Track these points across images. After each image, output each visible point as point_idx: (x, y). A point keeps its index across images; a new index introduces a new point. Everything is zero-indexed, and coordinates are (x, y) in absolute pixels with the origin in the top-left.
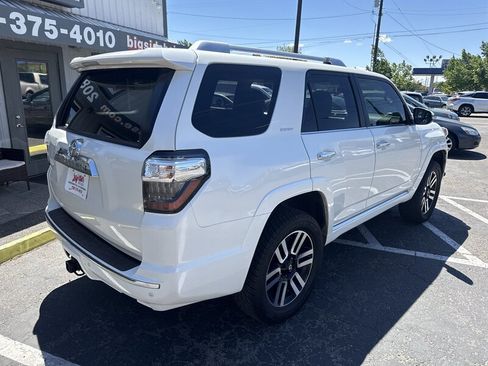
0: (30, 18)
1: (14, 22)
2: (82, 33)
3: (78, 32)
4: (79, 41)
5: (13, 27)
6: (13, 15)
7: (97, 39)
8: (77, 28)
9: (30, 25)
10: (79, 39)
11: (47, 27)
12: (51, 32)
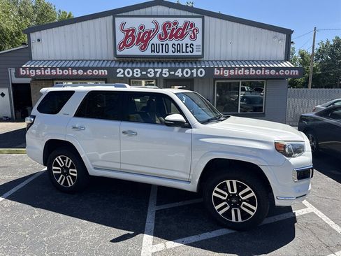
0: (156, 70)
1: (149, 73)
2: (182, 72)
3: (180, 72)
4: (180, 76)
5: (149, 75)
6: (149, 71)
7: (192, 74)
8: (180, 70)
9: (155, 73)
10: (180, 75)
11: (164, 72)
12: (165, 74)
